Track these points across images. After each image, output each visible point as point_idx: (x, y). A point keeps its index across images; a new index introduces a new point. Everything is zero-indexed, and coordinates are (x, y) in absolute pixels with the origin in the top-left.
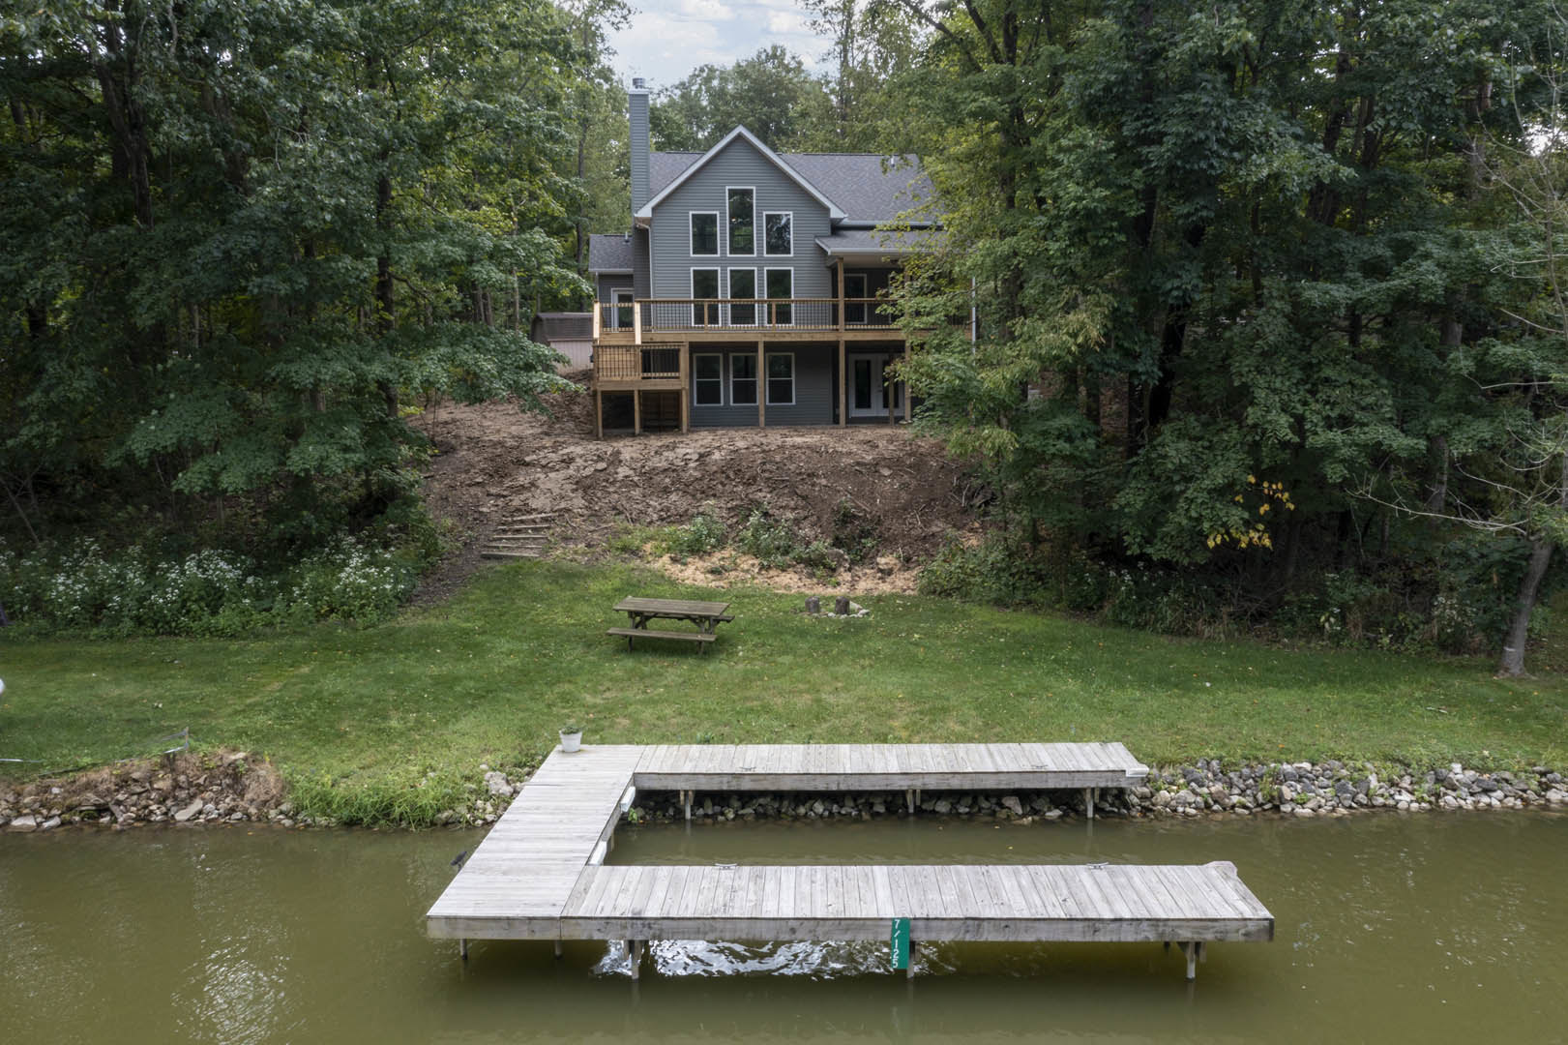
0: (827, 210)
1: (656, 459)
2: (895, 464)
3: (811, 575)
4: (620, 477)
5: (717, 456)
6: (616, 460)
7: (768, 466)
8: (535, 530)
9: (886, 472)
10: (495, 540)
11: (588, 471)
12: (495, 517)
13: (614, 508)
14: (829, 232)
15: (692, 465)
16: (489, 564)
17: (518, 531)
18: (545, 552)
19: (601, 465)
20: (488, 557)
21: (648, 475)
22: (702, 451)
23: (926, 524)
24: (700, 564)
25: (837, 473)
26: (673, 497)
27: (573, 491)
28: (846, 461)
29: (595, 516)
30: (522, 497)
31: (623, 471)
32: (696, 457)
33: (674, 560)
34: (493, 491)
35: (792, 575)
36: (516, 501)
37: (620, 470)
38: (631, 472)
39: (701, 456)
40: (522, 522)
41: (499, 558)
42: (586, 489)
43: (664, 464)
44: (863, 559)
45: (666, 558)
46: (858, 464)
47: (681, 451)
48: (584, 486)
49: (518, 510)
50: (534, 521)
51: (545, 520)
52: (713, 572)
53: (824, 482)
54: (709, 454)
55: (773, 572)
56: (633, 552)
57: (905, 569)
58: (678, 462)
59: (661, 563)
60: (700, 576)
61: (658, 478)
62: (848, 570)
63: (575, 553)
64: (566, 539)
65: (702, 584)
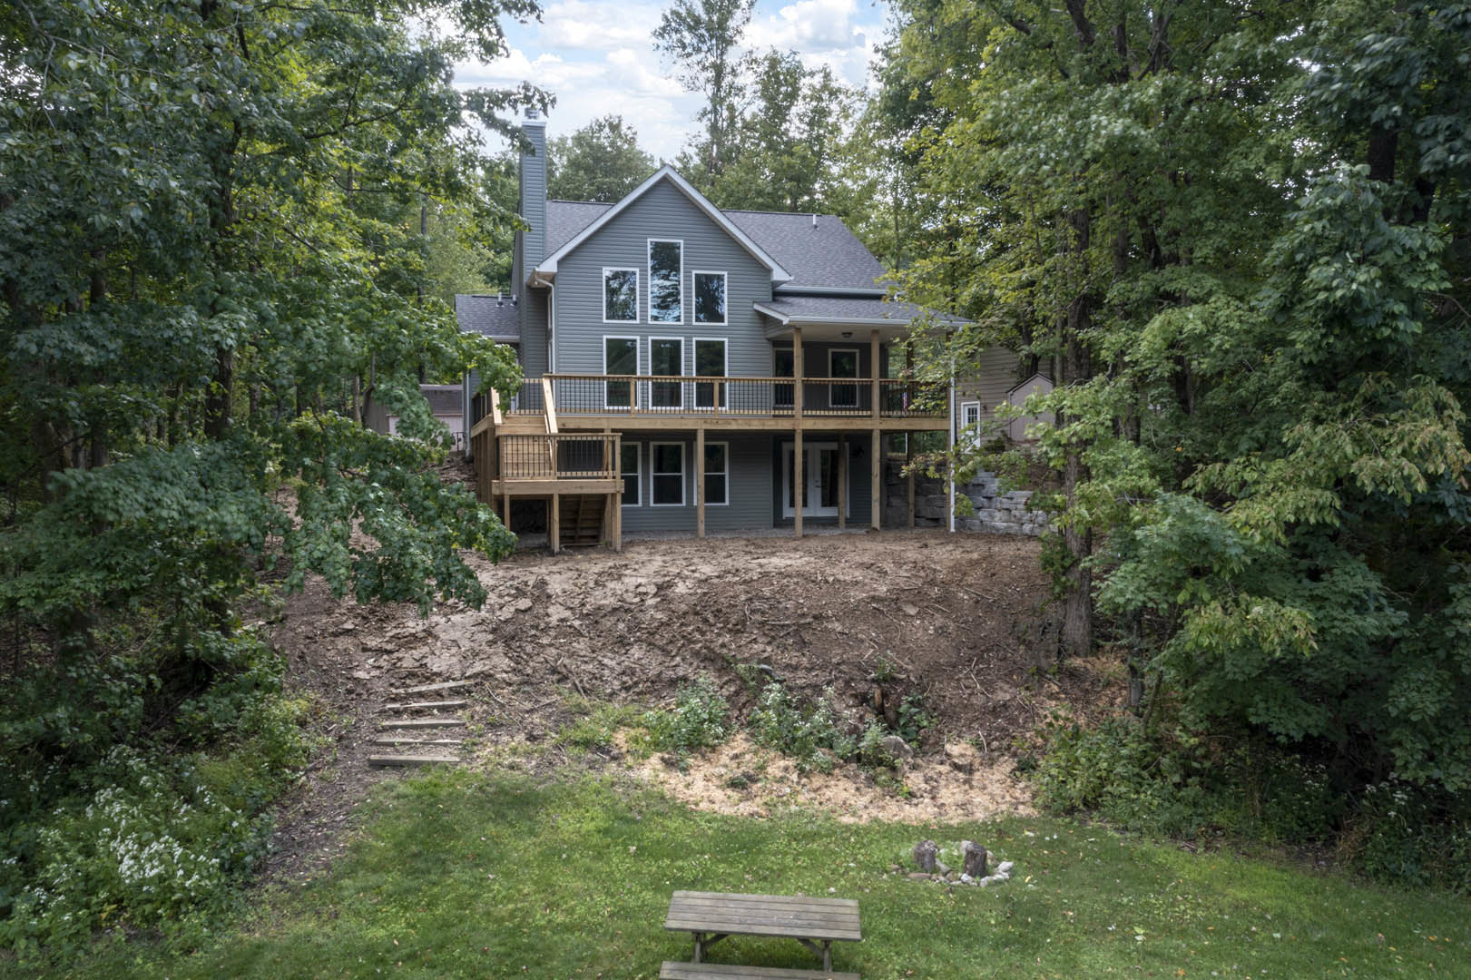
0: (769, 271)
1: (599, 593)
2: (918, 596)
3: (872, 781)
4: (554, 620)
5: (681, 588)
6: (542, 594)
7: (757, 604)
8: (443, 709)
9: (912, 611)
10: (385, 729)
11: (506, 613)
12: (379, 687)
13: (554, 671)
15: (651, 602)
16: (388, 778)
17: (418, 713)
18: (467, 751)
19: (524, 603)
20: (380, 765)
21: (594, 618)
22: (660, 580)
23: (989, 687)
24: (707, 769)
25: (850, 613)
26: (636, 652)
27: (491, 643)
28: (856, 595)
29: (527, 683)
30: (416, 654)
31: (556, 613)
32: (652, 590)
33: (669, 764)
34: (373, 642)
35: (844, 783)
36: (408, 660)
37: (551, 610)
38: (568, 614)
39: (660, 587)
40: (421, 695)
41: (397, 766)
42: (509, 640)
43: (610, 601)
44: (927, 746)
45: (655, 759)
46: (874, 599)
47: (631, 581)
48: (505, 635)
49: (412, 675)
50: (438, 694)
51: (455, 692)
52: (734, 784)
53: (838, 627)
54: (670, 585)
55: (818, 781)
56: (601, 749)
57: (991, 763)
58: (630, 598)
59: (650, 770)
60: (719, 795)
61: (607, 623)
62: (914, 767)
63: (514, 752)
64: (493, 726)
65: (728, 811)
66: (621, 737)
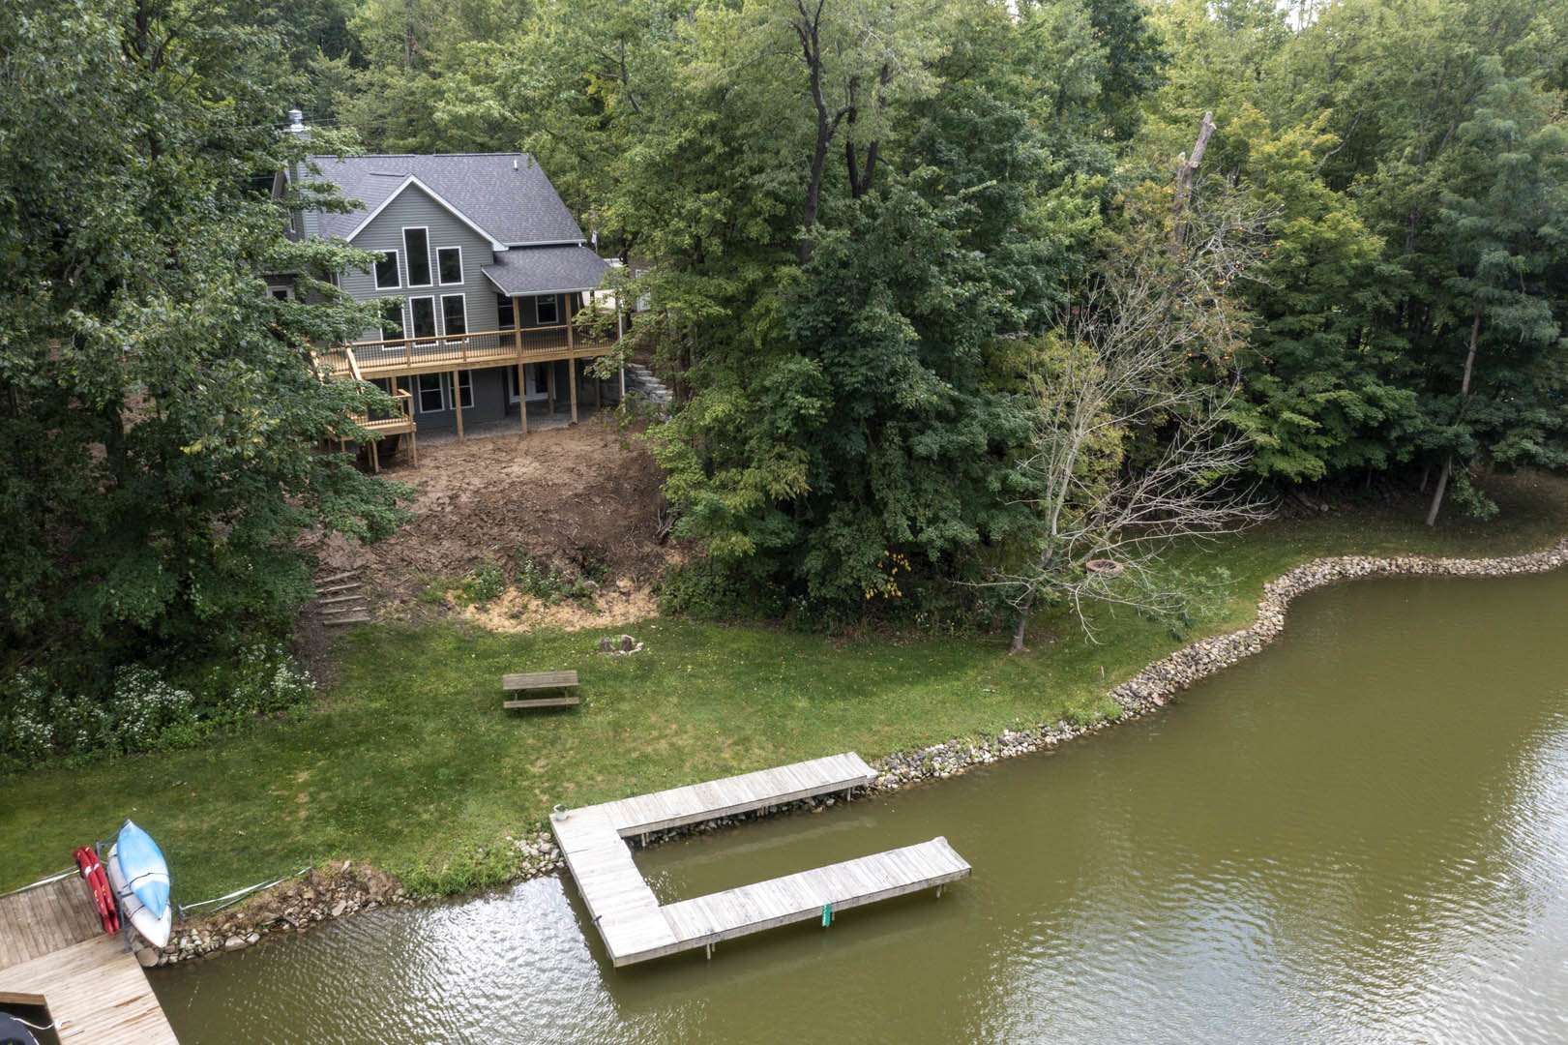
0: (489, 244)
2: (600, 489)
3: (580, 606)
5: (464, 498)
7: (510, 507)
8: (349, 591)
9: (597, 500)
10: (323, 605)
13: (403, 560)
14: (491, 261)
15: (448, 509)
16: (338, 633)
17: (335, 594)
18: (372, 614)
20: (332, 626)
22: (450, 493)
23: (640, 545)
24: (497, 610)
25: (564, 505)
26: (446, 544)
28: (566, 493)
29: (390, 569)
32: (447, 501)
33: (479, 609)
35: (566, 609)
39: (451, 498)
40: (332, 582)
41: (340, 625)
44: (607, 583)
45: (471, 608)
46: (576, 495)
50: (342, 581)
51: (351, 578)
52: (513, 617)
53: (557, 516)
54: (457, 496)
55: (554, 609)
56: (441, 605)
57: (639, 589)
58: (435, 507)
59: (470, 612)
60: (507, 623)
61: (425, 526)
62: (601, 596)
63: (397, 611)
64: (380, 596)
65: (512, 631)
66: (450, 596)
